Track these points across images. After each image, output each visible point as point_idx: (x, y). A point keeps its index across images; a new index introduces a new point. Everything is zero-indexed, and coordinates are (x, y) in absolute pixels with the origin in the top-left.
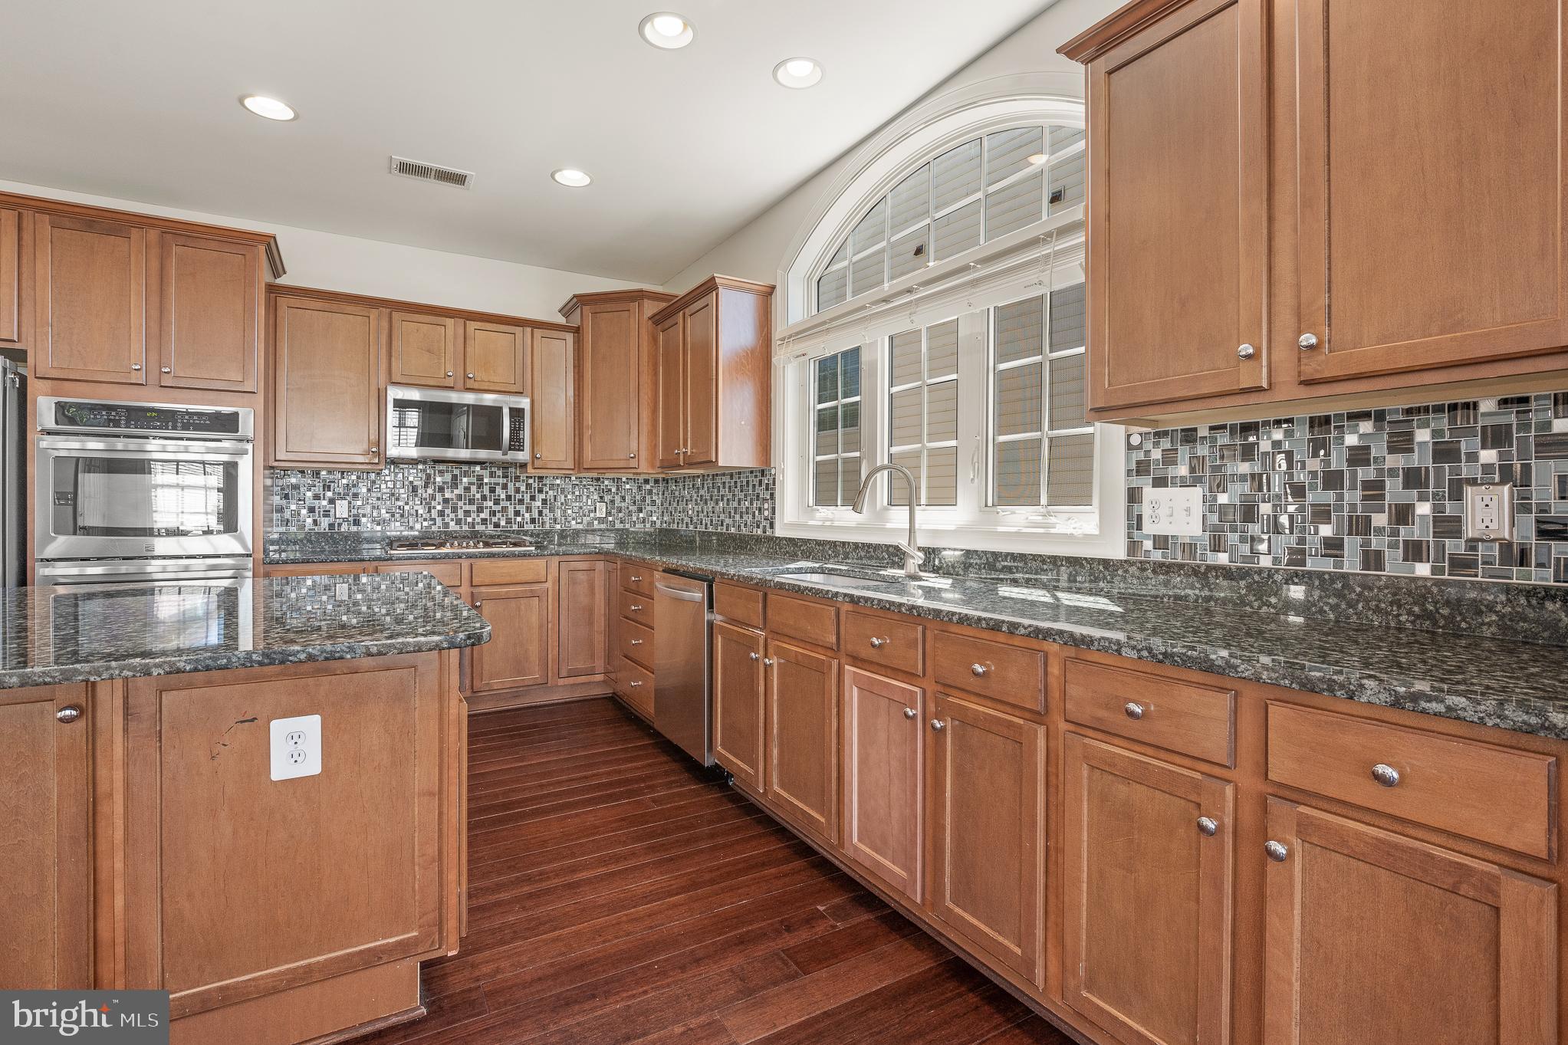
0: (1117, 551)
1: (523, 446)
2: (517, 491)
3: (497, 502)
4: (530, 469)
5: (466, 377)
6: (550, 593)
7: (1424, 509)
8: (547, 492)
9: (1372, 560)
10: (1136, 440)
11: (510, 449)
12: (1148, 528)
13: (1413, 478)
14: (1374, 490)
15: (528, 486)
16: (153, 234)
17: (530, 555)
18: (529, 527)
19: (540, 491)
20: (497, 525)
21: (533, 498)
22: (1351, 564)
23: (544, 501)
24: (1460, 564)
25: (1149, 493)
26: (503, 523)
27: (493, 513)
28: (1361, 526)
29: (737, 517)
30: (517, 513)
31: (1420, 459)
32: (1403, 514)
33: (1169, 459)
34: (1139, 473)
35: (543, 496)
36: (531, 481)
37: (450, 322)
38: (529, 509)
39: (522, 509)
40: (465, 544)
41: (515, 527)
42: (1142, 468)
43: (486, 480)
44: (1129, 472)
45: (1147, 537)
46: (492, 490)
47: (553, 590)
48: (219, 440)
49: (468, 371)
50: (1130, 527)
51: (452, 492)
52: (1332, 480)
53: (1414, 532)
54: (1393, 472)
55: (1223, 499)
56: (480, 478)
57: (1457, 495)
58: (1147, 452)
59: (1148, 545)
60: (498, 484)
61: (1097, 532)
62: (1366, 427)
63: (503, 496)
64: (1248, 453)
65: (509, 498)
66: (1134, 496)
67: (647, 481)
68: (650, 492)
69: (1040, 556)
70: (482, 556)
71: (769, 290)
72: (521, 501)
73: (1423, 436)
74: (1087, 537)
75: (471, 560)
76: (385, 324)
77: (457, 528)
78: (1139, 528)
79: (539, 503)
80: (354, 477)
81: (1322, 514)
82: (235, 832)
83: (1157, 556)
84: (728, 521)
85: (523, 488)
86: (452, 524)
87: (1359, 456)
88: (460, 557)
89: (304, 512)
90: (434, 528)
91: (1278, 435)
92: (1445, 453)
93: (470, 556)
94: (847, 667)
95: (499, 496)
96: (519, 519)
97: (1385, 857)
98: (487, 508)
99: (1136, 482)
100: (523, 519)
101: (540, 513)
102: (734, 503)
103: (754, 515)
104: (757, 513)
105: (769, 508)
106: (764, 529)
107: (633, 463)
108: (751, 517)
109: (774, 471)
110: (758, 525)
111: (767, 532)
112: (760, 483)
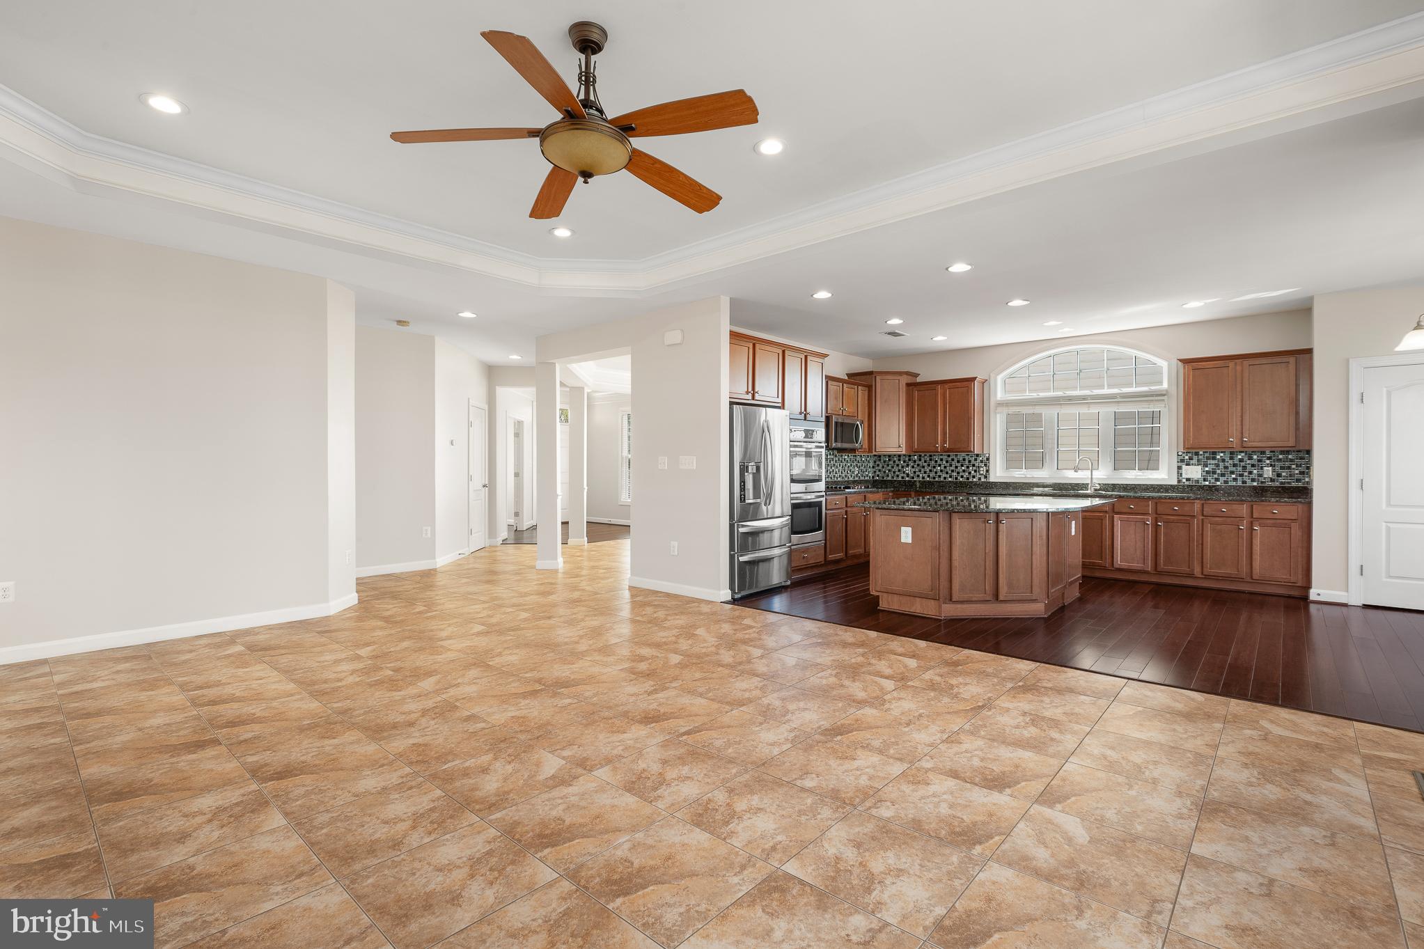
0: (1175, 483)
5: (844, 410)
7: (1255, 472)
9: (1244, 482)
10: (1180, 454)
12: (1184, 476)
13: (1253, 466)
14: (1244, 468)
22: (1239, 483)
24: (1262, 482)
25: (1184, 467)
28: (1241, 475)
31: (1254, 461)
32: (1250, 473)
33: (1191, 459)
37: (841, 384)
42: (1182, 461)
44: (1178, 462)
45: (1184, 478)
50: (1178, 476)
52: (1235, 465)
53: (1252, 476)
54: (1249, 464)
55: (1207, 469)
57: (1262, 468)
58: (1184, 457)
59: (1184, 480)
61: (1167, 477)
62: (1243, 454)
64: (1214, 458)
66: (1179, 468)
73: (1255, 457)
74: (1163, 479)
78: (1181, 476)
81: (1232, 473)
83: (1187, 483)
87: (1241, 460)
91: (1222, 455)
92: (1259, 460)
97: (1274, 526)
99: (1180, 464)
102: (963, 468)
103: (970, 473)
104: (973, 472)
105: (983, 470)
106: (980, 479)
107: (900, 449)
108: (967, 474)
109: (987, 455)
110: (974, 477)
111: (983, 480)
112: (976, 460)
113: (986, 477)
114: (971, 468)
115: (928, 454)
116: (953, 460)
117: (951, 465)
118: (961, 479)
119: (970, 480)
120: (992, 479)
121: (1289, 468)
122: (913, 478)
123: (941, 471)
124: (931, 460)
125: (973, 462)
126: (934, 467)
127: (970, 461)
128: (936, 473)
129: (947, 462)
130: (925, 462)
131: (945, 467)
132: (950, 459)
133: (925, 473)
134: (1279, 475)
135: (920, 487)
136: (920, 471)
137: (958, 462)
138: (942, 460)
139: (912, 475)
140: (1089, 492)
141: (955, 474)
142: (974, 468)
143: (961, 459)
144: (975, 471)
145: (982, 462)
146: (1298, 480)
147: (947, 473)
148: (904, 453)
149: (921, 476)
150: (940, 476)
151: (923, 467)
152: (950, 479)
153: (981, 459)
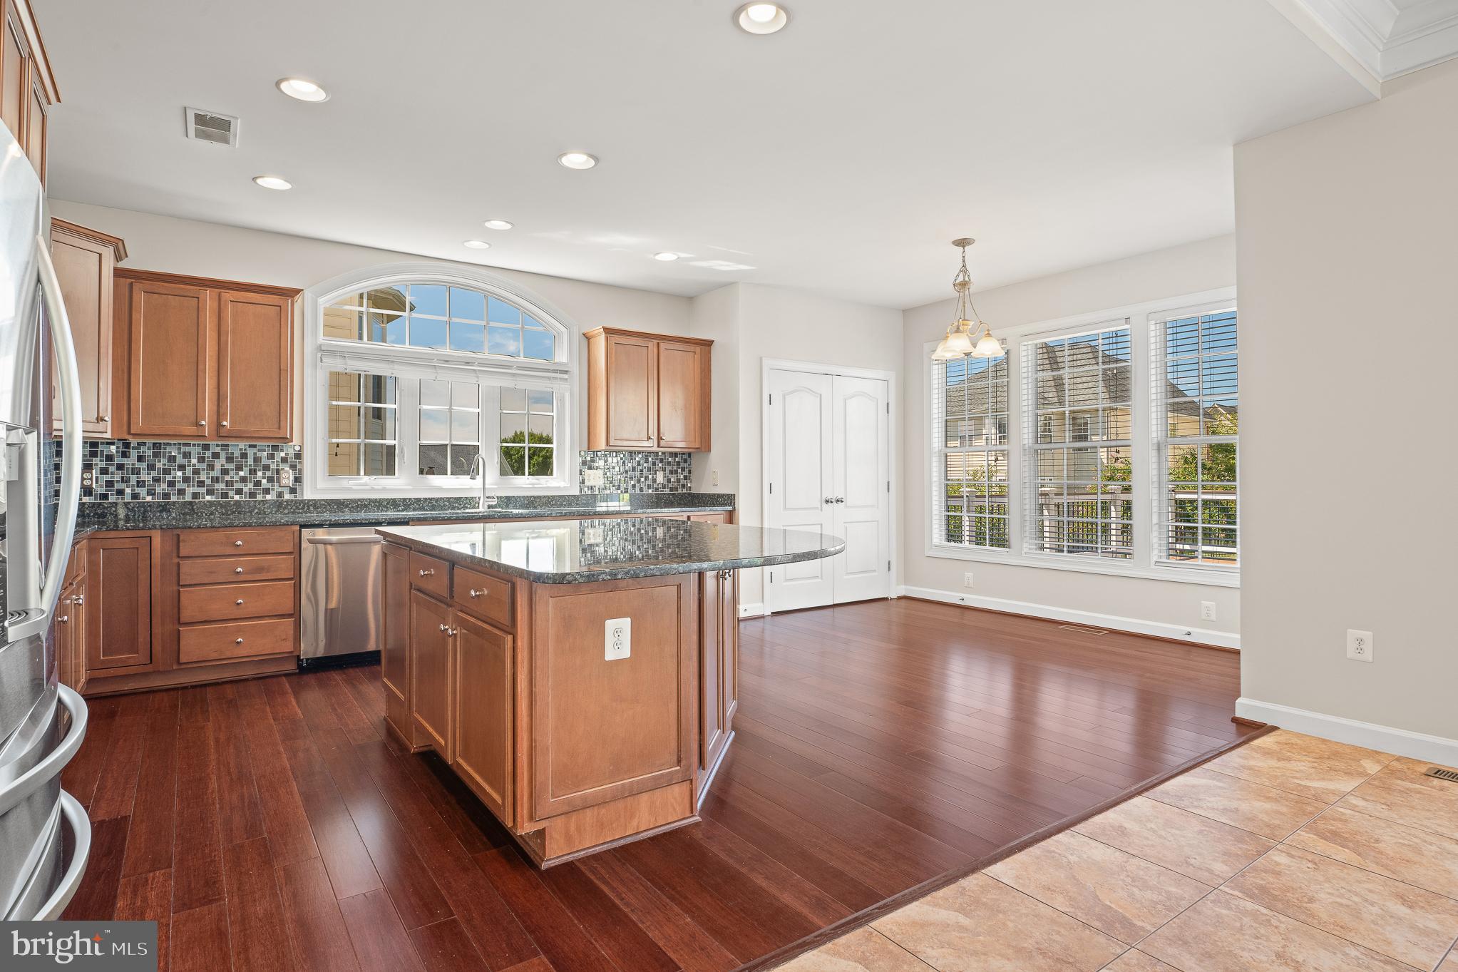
0: (577, 492)
7: (650, 477)
9: (641, 489)
10: (582, 453)
12: (587, 483)
13: (648, 470)
14: (641, 472)
24: (657, 489)
25: (586, 471)
28: (639, 481)
31: (650, 465)
32: (646, 478)
33: (592, 461)
34: (583, 465)
42: (584, 463)
44: (580, 464)
45: (586, 486)
50: (580, 483)
52: (633, 469)
53: (648, 482)
54: (645, 468)
55: (608, 474)
57: (656, 474)
58: (585, 458)
59: (586, 489)
61: (569, 485)
62: (640, 456)
66: (581, 472)
73: (650, 459)
74: (566, 488)
78: (583, 483)
81: (631, 479)
83: (589, 493)
87: (638, 463)
91: (622, 456)
92: (654, 464)
99: (582, 467)
102: (242, 474)
103: (258, 484)
104: (264, 481)
105: (288, 477)
106: (280, 495)
107: (101, 426)
108: (250, 485)
109: (297, 448)
110: (267, 491)
111: (287, 496)
112: (271, 457)
113: (293, 491)
114: (260, 474)
115: (150, 441)
116: (216, 456)
117: (211, 468)
118: (237, 497)
119: (259, 497)
120: (308, 494)
121: (676, 472)
122: (105, 496)
123: (186, 480)
124: (156, 455)
125: (265, 461)
126: (166, 471)
127: (257, 460)
128: (171, 484)
129: (201, 459)
130: (140, 459)
131: (196, 472)
132: (208, 454)
133: (140, 484)
134: (669, 481)
135: (127, 519)
136: (125, 480)
137: (230, 459)
138: (187, 455)
139: (102, 490)
140: (481, 509)
141: (221, 486)
142: (268, 474)
143: (237, 454)
144: (270, 480)
145: (284, 460)
146: (683, 486)
147: (201, 484)
148: (108, 435)
149: (128, 491)
150: (181, 492)
151: (137, 471)
152: (208, 498)
153: (283, 454)
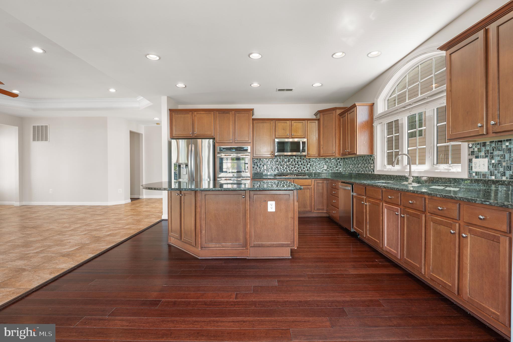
0: (466, 176)
1: (305, 151)
2: (304, 162)
3: (299, 165)
4: (307, 157)
5: (292, 135)
6: (312, 188)
8: (311, 163)
11: (302, 152)
12: (474, 170)
15: (306, 161)
16: (233, 112)
17: (307, 179)
18: (307, 172)
19: (309, 162)
20: (299, 171)
21: (307, 164)
23: (310, 165)
25: (474, 160)
26: (300, 171)
27: (298, 168)
29: (364, 169)
30: (304, 168)
33: (480, 150)
34: (472, 155)
35: (310, 164)
36: (307, 160)
37: (288, 122)
38: (307, 167)
39: (305, 167)
40: (292, 176)
41: (303, 172)
42: (473, 153)
43: (296, 160)
44: (469, 155)
45: (474, 172)
46: (298, 162)
47: (313, 187)
48: (244, 153)
49: (292, 133)
50: (469, 169)
51: (288, 163)
56: (295, 159)
58: (474, 149)
59: (474, 174)
60: (299, 161)
63: (300, 164)
64: (500, 149)
65: (302, 164)
66: (470, 161)
67: (338, 159)
68: (340, 162)
69: (445, 178)
70: (296, 178)
71: (372, 104)
72: (305, 165)
74: (458, 173)
75: (294, 179)
76: (274, 124)
77: (290, 172)
78: (472, 170)
79: (309, 166)
80: (268, 160)
82: (263, 219)
84: (361, 170)
85: (305, 162)
86: (288, 171)
88: (291, 179)
89: (258, 168)
90: (284, 172)
91: (507, 143)
93: (293, 178)
94: (384, 204)
95: (299, 164)
96: (304, 170)
97: (482, 235)
98: (296, 167)
99: (471, 157)
100: (305, 170)
101: (309, 168)
105: (373, 166)
106: (371, 172)
111: (373, 173)
145: (372, 160)
148: (336, 156)
153: (372, 158)
